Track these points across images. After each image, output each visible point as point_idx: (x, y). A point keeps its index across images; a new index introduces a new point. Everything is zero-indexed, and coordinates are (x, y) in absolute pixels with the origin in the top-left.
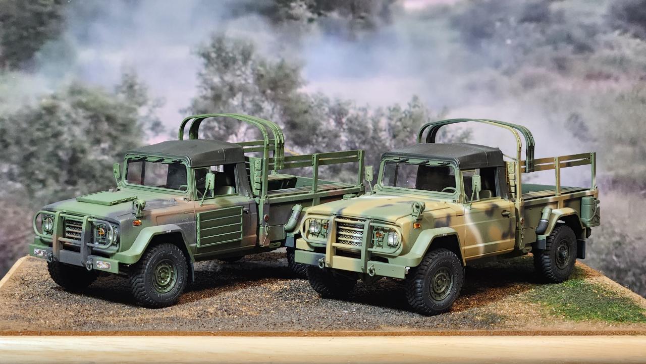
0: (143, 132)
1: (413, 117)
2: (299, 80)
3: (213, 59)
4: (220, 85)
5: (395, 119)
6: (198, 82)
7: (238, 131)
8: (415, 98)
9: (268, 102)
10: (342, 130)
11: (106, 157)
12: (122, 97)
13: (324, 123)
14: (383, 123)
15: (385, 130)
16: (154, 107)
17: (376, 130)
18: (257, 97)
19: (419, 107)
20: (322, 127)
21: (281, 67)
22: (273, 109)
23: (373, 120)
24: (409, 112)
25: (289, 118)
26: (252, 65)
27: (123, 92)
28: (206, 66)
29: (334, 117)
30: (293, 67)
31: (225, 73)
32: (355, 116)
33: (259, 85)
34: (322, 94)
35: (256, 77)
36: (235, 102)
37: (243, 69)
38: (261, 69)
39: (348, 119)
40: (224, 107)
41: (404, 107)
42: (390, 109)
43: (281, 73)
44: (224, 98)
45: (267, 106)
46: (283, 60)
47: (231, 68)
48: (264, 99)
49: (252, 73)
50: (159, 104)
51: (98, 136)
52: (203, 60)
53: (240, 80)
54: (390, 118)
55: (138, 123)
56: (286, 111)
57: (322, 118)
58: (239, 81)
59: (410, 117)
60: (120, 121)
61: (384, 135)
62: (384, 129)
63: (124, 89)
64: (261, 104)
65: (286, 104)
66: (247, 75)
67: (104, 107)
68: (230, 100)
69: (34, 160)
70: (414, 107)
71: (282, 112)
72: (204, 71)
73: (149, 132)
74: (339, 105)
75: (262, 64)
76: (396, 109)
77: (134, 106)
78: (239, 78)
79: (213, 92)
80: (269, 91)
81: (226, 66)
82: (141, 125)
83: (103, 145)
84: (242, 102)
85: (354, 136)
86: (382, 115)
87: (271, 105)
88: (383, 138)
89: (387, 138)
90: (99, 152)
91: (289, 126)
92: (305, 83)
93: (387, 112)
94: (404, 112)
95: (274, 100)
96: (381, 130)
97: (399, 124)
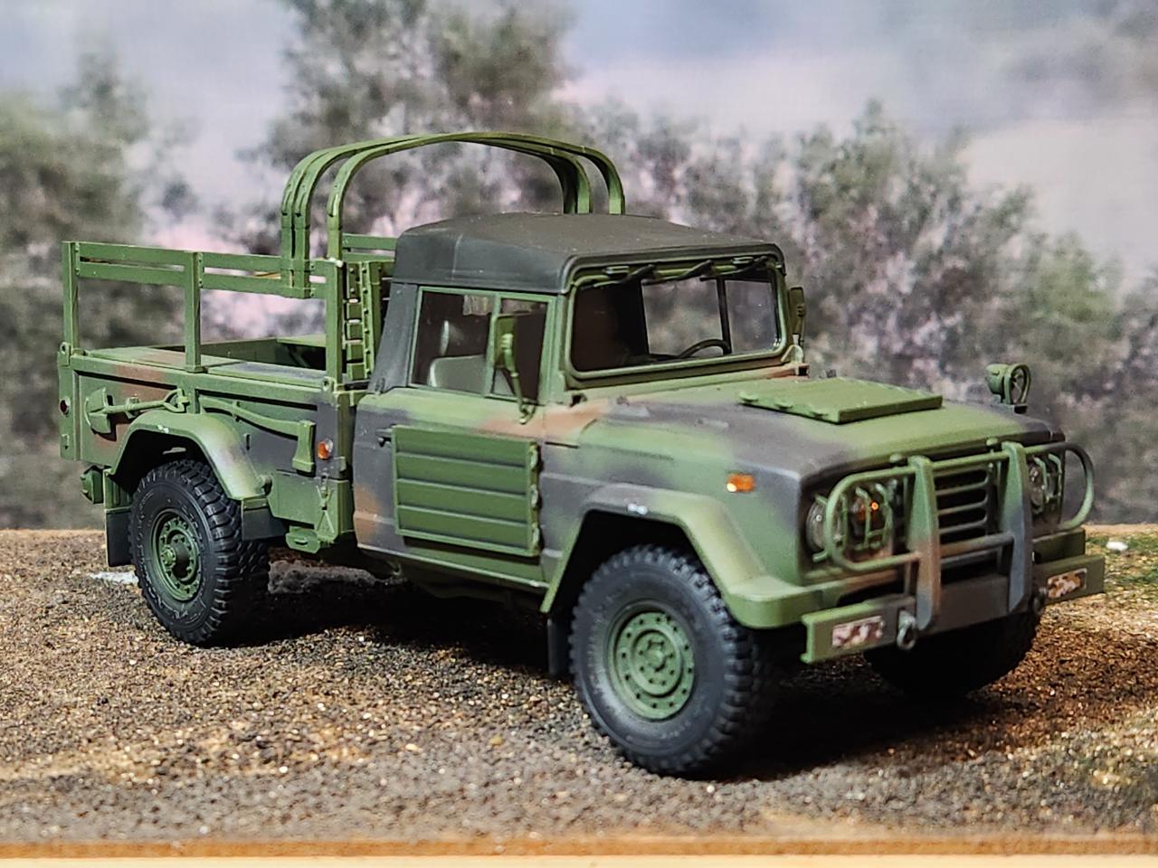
0: (141, 215)
1: (867, 159)
2: (557, 66)
3: (323, 12)
4: (343, 82)
5: (817, 167)
6: (285, 75)
7: (397, 207)
8: (874, 108)
10: (673, 200)
11: (43, 282)
12: (79, 120)
14: (785, 178)
15: (789, 198)
16: (168, 143)
17: (764, 198)
18: (444, 116)
19: (883, 131)
21: (506, 31)
23: (756, 170)
24: (855, 147)
25: (529, 172)
26: (430, 26)
27: (84, 105)
28: (306, 31)
29: (651, 164)
30: (542, 33)
31: (357, 49)
32: (709, 160)
33: (449, 82)
34: (619, 105)
35: (441, 59)
36: (387, 129)
37: (406, 38)
38: (453, 37)
39: (689, 171)
41: (842, 133)
42: (803, 141)
43: (507, 49)
44: (355, 119)
46: (512, 14)
47: (372, 39)
48: (463, 119)
49: (432, 49)
50: (182, 134)
51: (20, 224)
52: (294, 15)
53: (397, 70)
54: (804, 165)
55: (125, 189)
58: (394, 73)
59: (860, 158)
60: (78, 183)
61: (788, 212)
62: (785, 192)
63: (86, 95)
66: (414, 55)
67: (32, 145)
68: (374, 125)
70: (871, 131)
72: (299, 46)
73: (157, 214)
74: (665, 132)
75: (457, 25)
76: (820, 140)
77: (112, 143)
78: (395, 63)
79: (326, 102)
80: (476, 99)
81: (359, 29)
82: (136, 193)
83: (33, 249)
85: (706, 216)
86: (783, 156)
88: (784, 218)
89: (794, 220)
90: (24, 265)
91: (532, 193)
92: (573, 74)
93: (793, 149)
94: (843, 148)
95: (491, 121)
96: (778, 198)
97: (827, 179)
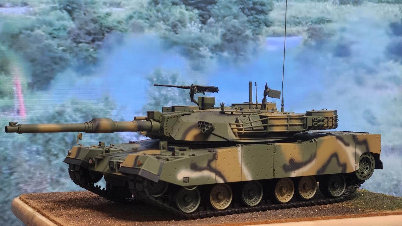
69: (51, 143)
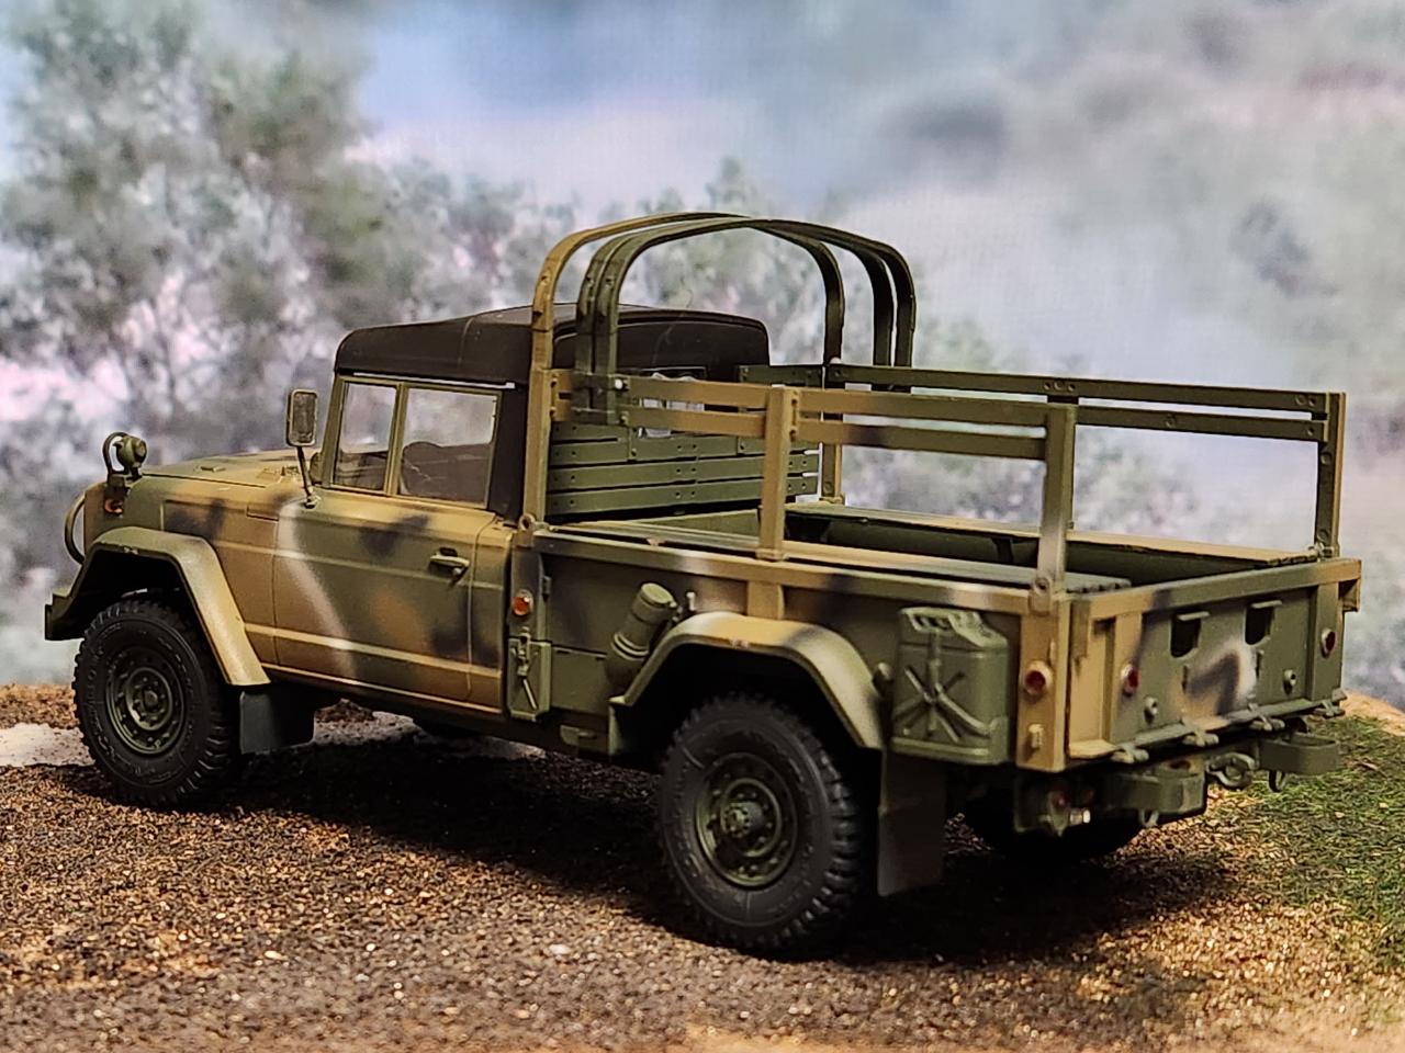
2: (351, 120)
3: (62, 55)
4: (89, 140)
6: (14, 131)
7: (159, 290)
8: (731, 169)
9: (252, 194)
10: (494, 280)
13: (437, 262)
18: (214, 179)
19: (744, 199)
20: (428, 272)
21: (287, 77)
22: (270, 217)
25: (322, 247)
26: (194, 70)
28: (41, 76)
29: (466, 238)
30: (330, 78)
31: (104, 99)
32: (535, 233)
33: (220, 140)
34: (426, 164)
35: (209, 110)
36: (144, 194)
37: (164, 84)
38: (226, 87)
39: (512, 246)
40: (107, 213)
41: (694, 200)
43: (289, 98)
44: (105, 183)
45: (250, 208)
46: (294, 56)
47: (123, 84)
48: (237, 182)
49: (196, 100)
52: (26, 56)
53: (154, 124)
56: (313, 223)
57: (429, 245)
58: (150, 128)
64: (227, 199)
65: (311, 201)
66: (177, 106)
68: (128, 191)
70: (728, 197)
71: (299, 228)
72: (34, 95)
74: (483, 198)
75: (227, 70)
78: (153, 116)
79: (69, 163)
80: (252, 159)
81: (106, 74)
84: (168, 194)
87: (261, 203)
91: (323, 271)
92: (370, 129)
95: (273, 186)
97: (679, 255)
